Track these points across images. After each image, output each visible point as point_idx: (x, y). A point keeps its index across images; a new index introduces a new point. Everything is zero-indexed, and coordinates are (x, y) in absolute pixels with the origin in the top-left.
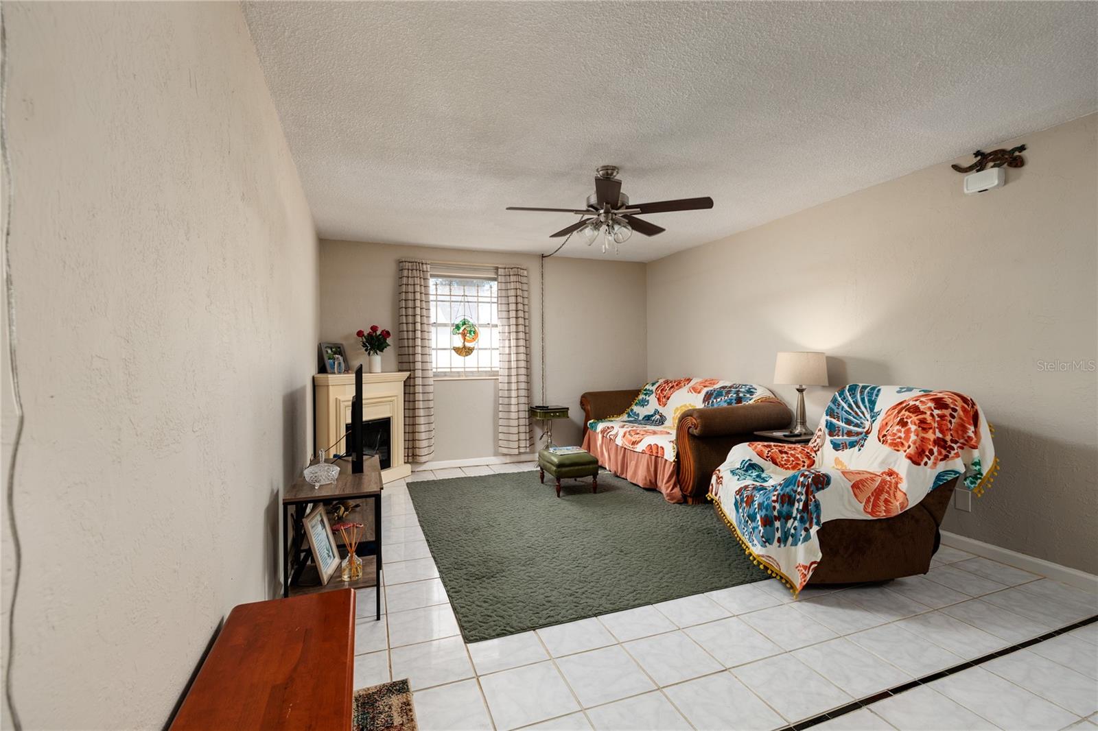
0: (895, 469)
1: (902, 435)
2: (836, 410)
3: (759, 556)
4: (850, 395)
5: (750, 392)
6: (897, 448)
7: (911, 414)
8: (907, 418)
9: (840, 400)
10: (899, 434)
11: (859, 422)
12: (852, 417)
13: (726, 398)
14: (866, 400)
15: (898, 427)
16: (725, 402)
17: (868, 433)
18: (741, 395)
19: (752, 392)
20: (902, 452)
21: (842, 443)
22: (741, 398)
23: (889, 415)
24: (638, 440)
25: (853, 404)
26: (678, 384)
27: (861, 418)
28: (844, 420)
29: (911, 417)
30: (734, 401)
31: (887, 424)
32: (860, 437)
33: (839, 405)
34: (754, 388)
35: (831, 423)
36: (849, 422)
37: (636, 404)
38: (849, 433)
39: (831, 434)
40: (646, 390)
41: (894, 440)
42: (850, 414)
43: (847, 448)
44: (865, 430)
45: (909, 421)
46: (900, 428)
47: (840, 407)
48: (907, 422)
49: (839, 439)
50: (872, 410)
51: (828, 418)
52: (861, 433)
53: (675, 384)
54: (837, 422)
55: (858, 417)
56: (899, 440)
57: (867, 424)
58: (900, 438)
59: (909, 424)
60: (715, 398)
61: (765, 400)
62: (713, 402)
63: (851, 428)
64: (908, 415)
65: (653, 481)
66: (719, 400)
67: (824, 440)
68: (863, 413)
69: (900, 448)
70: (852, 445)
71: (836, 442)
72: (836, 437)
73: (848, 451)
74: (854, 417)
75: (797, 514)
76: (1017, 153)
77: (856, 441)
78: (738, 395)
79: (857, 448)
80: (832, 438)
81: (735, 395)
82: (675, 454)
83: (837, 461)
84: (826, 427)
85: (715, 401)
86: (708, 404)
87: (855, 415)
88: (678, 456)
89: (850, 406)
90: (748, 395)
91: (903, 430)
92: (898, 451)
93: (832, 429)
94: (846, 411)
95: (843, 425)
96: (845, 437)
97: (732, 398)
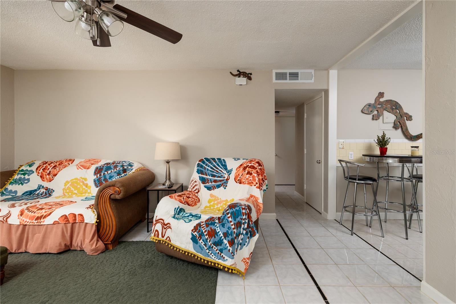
0: (253, 194)
1: (251, 179)
2: (204, 171)
3: (231, 266)
4: (209, 163)
5: (130, 165)
6: (251, 185)
7: (252, 169)
8: (251, 171)
9: (205, 166)
10: (250, 179)
11: (220, 175)
12: (215, 174)
13: (115, 170)
14: (220, 165)
15: (248, 176)
16: (115, 173)
17: (227, 180)
18: (125, 167)
19: (131, 165)
20: (253, 186)
21: (212, 187)
22: (125, 169)
23: (239, 171)
24: (45, 214)
25: (213, 167)
26: (60, 164)
27: (221, 173)
28: (210, 175)
29: (253, 171)
30: (121, 172)
31: (239, 174)
32: (223, 182)
33: (205, 168)
34: (131, 163)
35: (202, 177)
36: (213, 176)
37: (11, 183)
38: (215, 181)
39: (203, 183)
40: (22, 170)
41: (248, 181)
42: (213, 172)
43: (216, 188)
44: (226, 179)
45: (252, 172)
46: (249, 176)
47: (206, 169)
48: (252, 173)
49: (210, 184)
50: (226, 169)
51: (200, 175)
52: (223, 180)
53: (57, 164)
54: (206, 177)
55: (218, 173)
56: (251, 181)
57: (226, 176)
58: (251, 180)
59: (253, 173)
60: (105, 171)
61: (141, 169)
62: (104, 174)
63: (216, 178)
64: (251, 170)
65: (69, 243)
66: (109, 172)
67: (200, 186)
68: (221, 171)
69: (252, 185)
70: (219, 186)
71: (207, 186)
72: (207, 184)
73: (217, 190)
74: (216, 173)
75: (243, 231)
76: (249, 75)
77: (220, 185)
78: (123, 167)
79: (222, 188)
80: (204, 185)
81: (121, 168)
82: (96, 217)
83: (211, 195)
84: (200, 179)
85: (106, 173)
86: (100, 175)
87: (216, 172)
88: (99, 217)
89: (212, 168)
90: (129, 167)
91: (251, 176)
92: (251, 186)
93: (204, 181)
94: (210, 171)
95: (210, 177)
96: (213, 183)
97: (120, 170)
